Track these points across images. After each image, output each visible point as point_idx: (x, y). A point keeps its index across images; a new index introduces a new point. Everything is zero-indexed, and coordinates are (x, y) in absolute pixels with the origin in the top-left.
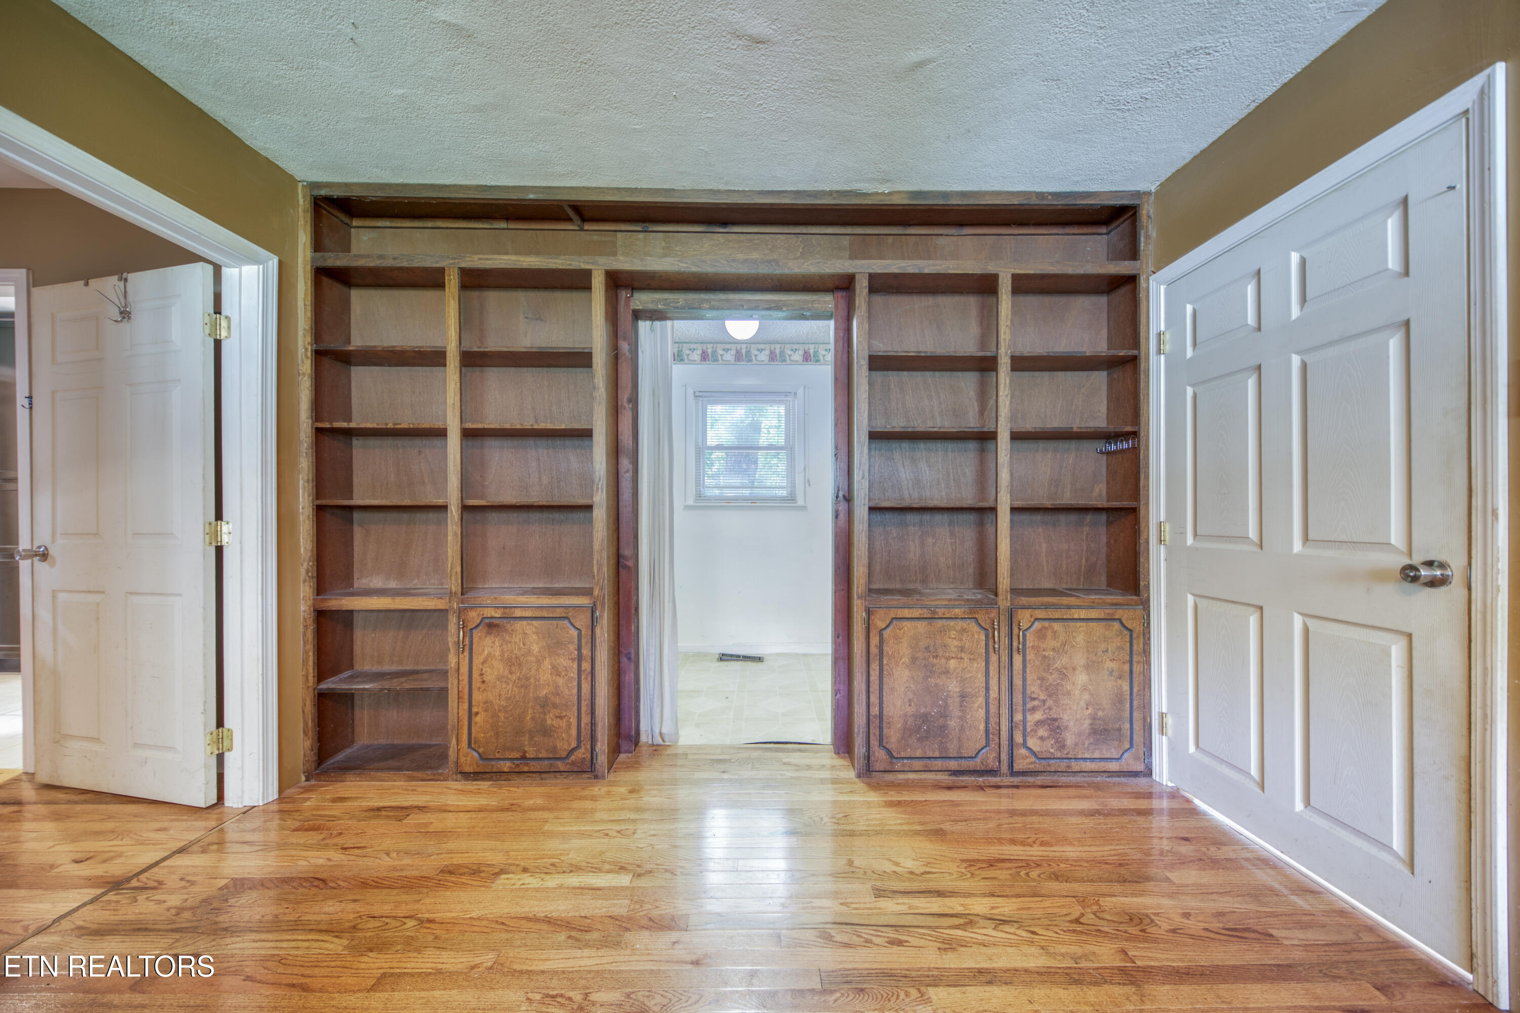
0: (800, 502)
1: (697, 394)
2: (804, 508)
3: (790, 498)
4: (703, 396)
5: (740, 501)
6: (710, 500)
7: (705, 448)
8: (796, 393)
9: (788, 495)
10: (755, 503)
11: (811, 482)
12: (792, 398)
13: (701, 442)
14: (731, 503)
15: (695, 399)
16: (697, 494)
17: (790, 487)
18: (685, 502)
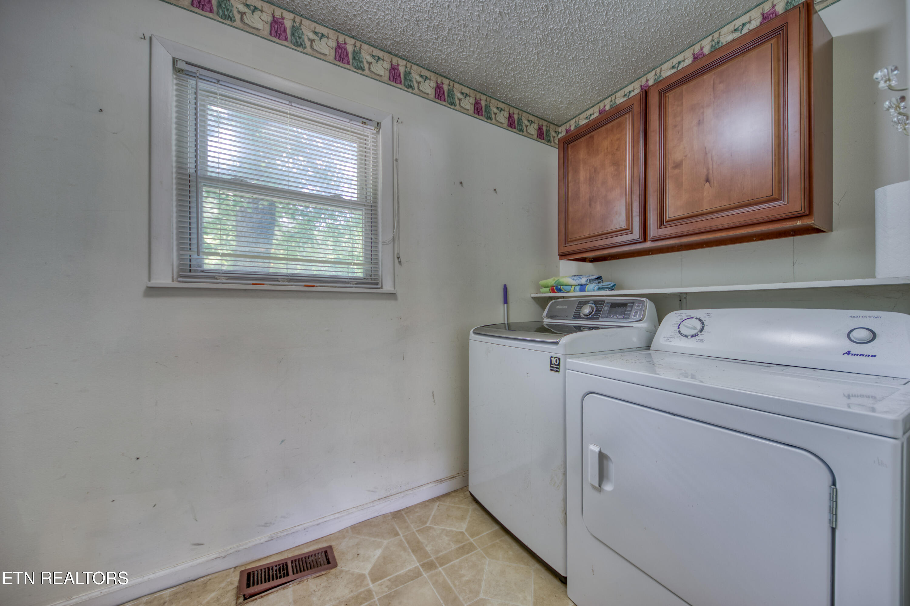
0: (388, 287)
1: (181, 65)
2: (392, 296)
3: (370, 281)
4: (198, 75)
5: (283, 281)
6: (214, 278)
7: (201, 178)
8: (380, 123)
9: (367, 276)
10: (314, 286)
11: (402, 259)
12: (372, 130)
13: (191, 165)
14: (263, 284)
15: (175, 76)
16: (180, 265)
17: (370, 264)
18: (149, 280)
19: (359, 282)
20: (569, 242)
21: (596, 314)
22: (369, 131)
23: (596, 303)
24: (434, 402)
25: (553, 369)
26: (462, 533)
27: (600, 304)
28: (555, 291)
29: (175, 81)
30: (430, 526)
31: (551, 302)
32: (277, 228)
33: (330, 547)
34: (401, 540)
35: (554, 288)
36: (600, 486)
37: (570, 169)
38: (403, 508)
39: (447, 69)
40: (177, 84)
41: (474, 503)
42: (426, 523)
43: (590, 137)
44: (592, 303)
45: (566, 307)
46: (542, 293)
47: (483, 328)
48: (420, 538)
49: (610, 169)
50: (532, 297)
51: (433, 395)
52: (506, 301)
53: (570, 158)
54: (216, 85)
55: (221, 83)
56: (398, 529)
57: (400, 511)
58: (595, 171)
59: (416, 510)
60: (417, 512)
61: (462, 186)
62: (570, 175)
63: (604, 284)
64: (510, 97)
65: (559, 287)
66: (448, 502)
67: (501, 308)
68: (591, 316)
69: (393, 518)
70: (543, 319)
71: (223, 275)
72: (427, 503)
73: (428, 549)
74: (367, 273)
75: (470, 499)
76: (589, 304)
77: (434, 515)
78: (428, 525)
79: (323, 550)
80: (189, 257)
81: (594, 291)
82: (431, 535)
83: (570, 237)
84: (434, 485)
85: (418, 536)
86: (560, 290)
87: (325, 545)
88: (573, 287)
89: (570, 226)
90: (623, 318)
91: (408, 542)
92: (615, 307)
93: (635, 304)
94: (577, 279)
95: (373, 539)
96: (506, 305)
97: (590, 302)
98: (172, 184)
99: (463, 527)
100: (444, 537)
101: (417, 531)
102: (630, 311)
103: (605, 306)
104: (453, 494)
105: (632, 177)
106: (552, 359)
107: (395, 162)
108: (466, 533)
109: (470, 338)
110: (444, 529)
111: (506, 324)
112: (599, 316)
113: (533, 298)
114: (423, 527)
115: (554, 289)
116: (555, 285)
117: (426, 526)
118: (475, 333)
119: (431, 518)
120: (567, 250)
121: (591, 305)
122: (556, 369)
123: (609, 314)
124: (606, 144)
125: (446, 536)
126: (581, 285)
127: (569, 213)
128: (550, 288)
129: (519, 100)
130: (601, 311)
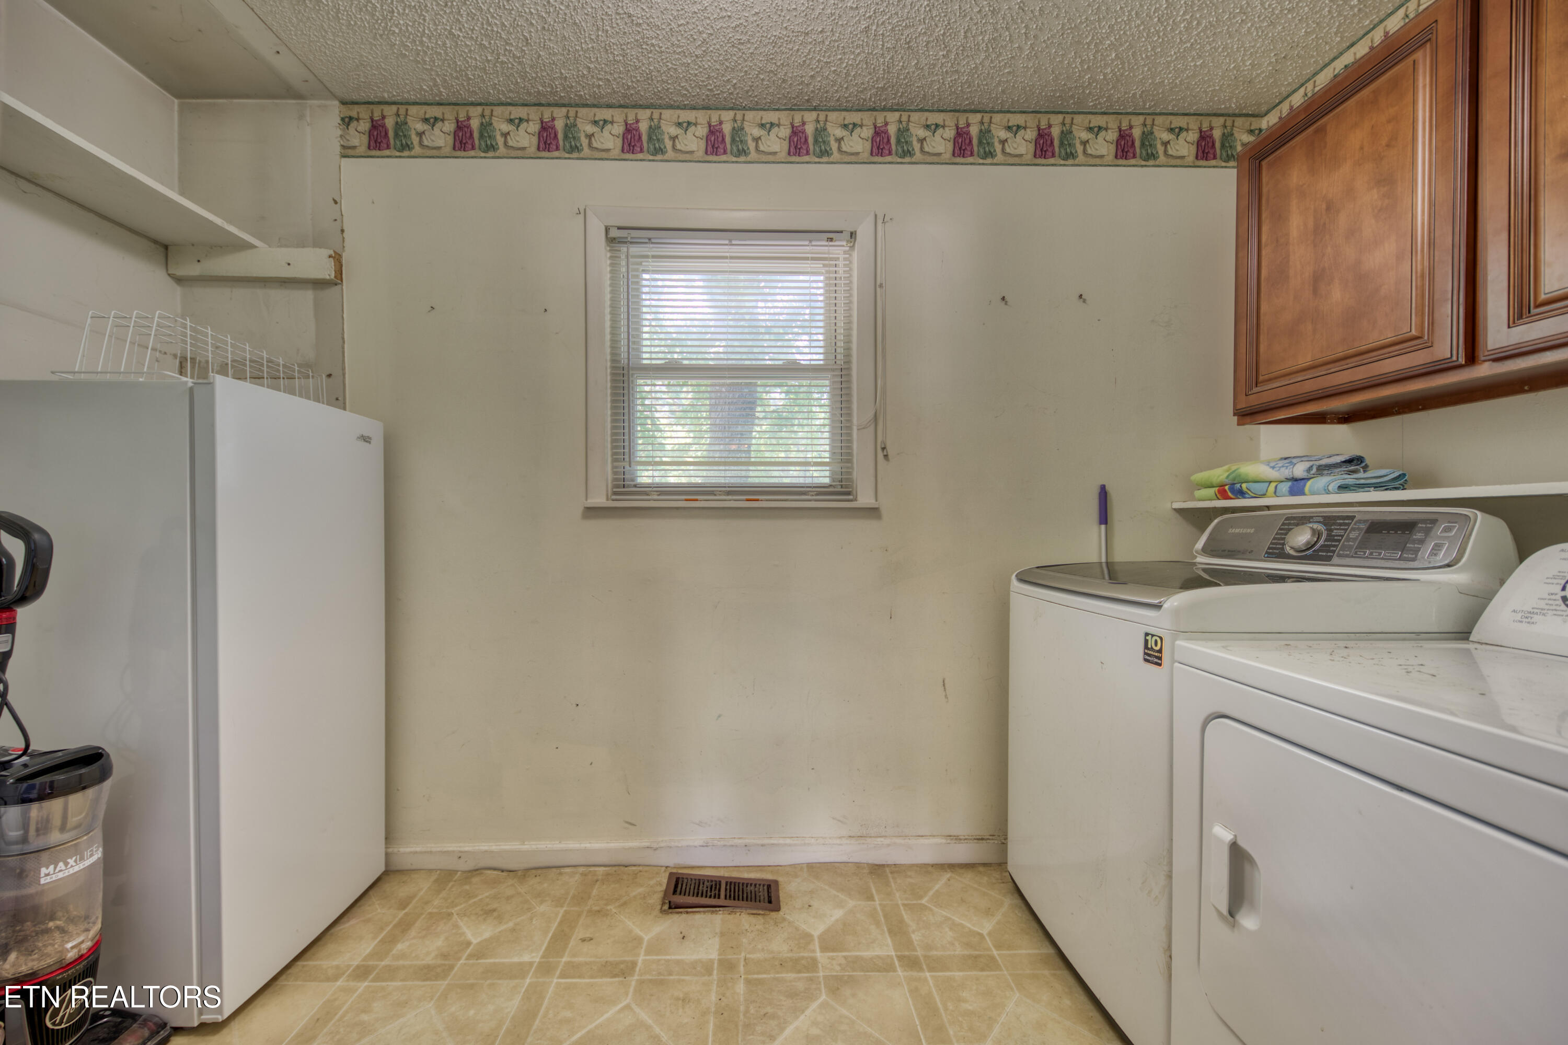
0: (865, 499)
1: (614, 233)
2: (873, 512)
3: (839, 489)
4: (629, 239)
5: (720, 495)
6: (646, 494)
7: (634, 369)
8: (856, 231)
9: (834, 481)
10: (757, 500)
11: (891, 451)
12: (843, 246)
13: (624, 355)
14: (697, 500)
15: (608, 248)
16: (615, 480)
17: (838, 463)
18: (586, 500)
19: (820, 491)
20: (1262, 382)
21: (1325, 548)
22: (838, 250)
23: (1328, 521)
24: (946, 696)
25: (1149, 658)
26: (981, 935)
27: (1341, 524)
28: (1230, 494)
29: (609, 255)
30: (926, 904)
31: (1216, 521)
32: (759, 409)
33: (776, 882)
34: (875, 909)
35: (1227, 488)
36: (1232, 914)
37: (1264, 216)
38: (889, 863)
39: (975, 97)
40: (611, 257)
41: (1016, 895)
42: (921, 897)
43: (1317, 131)
44: (1319, 522)
45: (1252, 531)
46: (1200, 500)
47: (1038, 570)
48: (905, 917)
49: (1369, 197)
50: (1175, 510)
51: (944, 685)
52: (1104, 518)
53: (1265, 190)
54: (648, 245)
55: (653, 241)
56: (874, 892)
57: (883, 866)
58: (1328, 209)
59: (909, 873)
60: (910, 877)
61: (1006, 304)
62: (1265, 228)
63: (1366, 475)
64: (1119, 98)
65: (1238, 486)
66: (968, 878)
67: (1094, 534)
68: (1310, 554)
69: (871, 873)
70: (1196, 557)
71: (655, 489)
72: (930, 869)
73: (916, 937)
74: (835, 476)
75: (1011, 885)
76: (1311, 525)
77: (937, 891)
78: (924, 901)
79: (767, 883)
80: (622, 470)
81: (1328, 492)
82: (925, 918)
83: (1262, 370)
84: (944, 841)
85: (903, 912)
86: (1241, 494)
87: (769, 877)
88: (1273, 485)
89: (1262, 348)
90: (1400, 559)
91: (885, 916)
92: (1380, 532)
93: (1438, 523)
94: (1283, 466)
95: (835, 892)
96: (1103, 527)
97: (1315, 519)
98: (606, 381)
99: (986, 926)
100: (947, 929)
101: (904, 905)
102: (1422, 542)
103: (1353, 529)
104: (981, 869)
105: (1432, 204)
106: (1147, 638)
107: (878, 289)
108: (987, 938)
109: (1012, 589)
110: (949, 919)
111: (1104, 566)
112: (1334, 552)
113: (1180, 511)
114: (915, 902)
115: (1225, 491)
116: (1227, 481)
117: (919, 902)
118: (1022, 579)
119: (931, 893)
120: (1255, 400)
121: (1315, 526)
122: (1156, 660)
123: (1361, 548)
124: (1357, 138)
125: (951, 929)
126: (1295, 480)
127: (1262, 317)
128: (1217, 489)
129: (1141, 97)
130: (1339, 541)
